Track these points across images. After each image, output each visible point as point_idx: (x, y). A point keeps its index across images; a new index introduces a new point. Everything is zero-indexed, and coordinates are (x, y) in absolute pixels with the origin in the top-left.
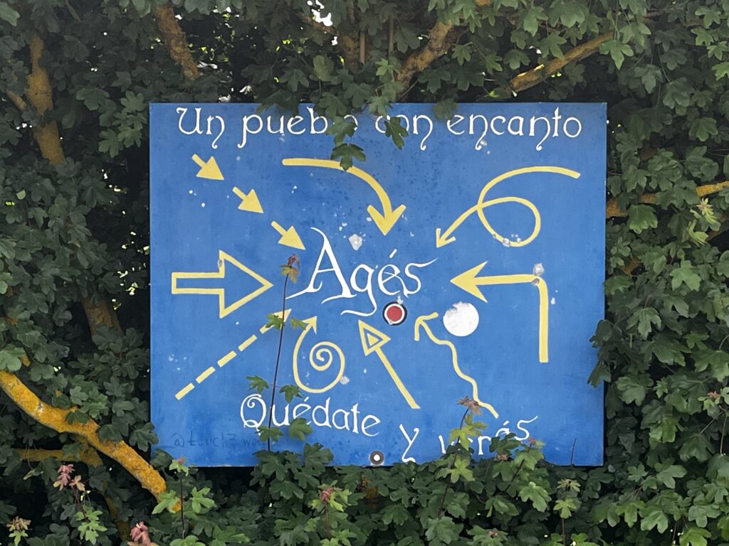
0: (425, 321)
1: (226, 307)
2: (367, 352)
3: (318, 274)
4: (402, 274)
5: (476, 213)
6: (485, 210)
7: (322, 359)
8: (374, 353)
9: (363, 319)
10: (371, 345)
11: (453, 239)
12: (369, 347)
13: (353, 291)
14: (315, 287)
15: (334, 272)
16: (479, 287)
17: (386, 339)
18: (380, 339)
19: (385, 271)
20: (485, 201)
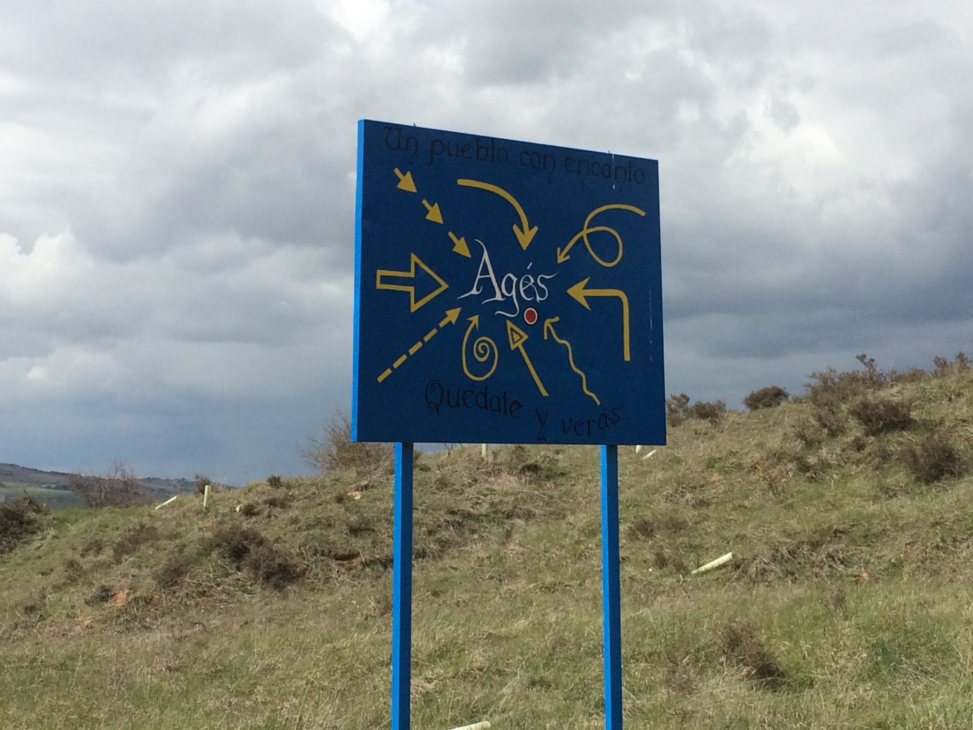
0: (551, 323)
1: (415, 303)
2: (513, 347)
3: (480, 279)
4: (535, 283)
5: (582, 237)
6: (588, 235)
7: (482, 352)
8: (517, 348)
9: (510, 319)
10: (515, 341)
11: (568, 257)
12: (514, 343)
13: (503, 296)
14: (478, 290)
15: (490, 278)
16: (585, 297)
17: (526, 337)
18: (522, 337)
19: (524, 280)
20: (588, 228)
